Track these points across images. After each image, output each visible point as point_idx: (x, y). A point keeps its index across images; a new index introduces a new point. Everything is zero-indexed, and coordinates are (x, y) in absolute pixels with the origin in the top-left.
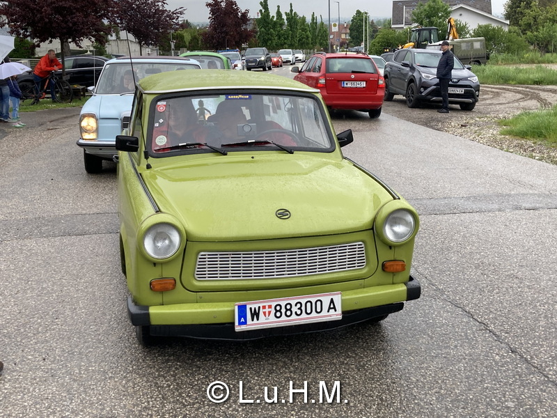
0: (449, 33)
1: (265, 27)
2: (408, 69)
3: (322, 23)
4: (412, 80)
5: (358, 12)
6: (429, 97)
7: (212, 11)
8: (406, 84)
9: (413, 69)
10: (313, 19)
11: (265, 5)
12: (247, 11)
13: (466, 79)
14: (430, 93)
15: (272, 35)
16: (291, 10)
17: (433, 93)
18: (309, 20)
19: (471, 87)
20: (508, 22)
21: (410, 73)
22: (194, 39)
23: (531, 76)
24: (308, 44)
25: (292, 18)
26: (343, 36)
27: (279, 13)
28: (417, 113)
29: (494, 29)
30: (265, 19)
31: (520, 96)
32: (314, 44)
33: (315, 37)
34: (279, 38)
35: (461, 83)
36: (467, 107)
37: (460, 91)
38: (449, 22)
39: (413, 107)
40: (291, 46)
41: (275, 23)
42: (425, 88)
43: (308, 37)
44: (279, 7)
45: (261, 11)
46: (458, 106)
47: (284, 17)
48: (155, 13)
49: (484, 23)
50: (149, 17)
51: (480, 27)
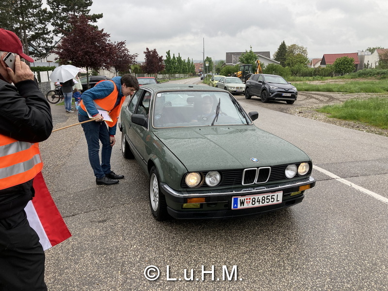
0: (257, 67)
1: (169, 64)
2: (261, 84)
3: (192, 62)
4: (265, 89)
5: (207, 57)
6: (274, 97)
7: (146, 55)
8: (260, 91)
9: (264, 83)
10: (188, 60)
11: (168, 53)
12: (162, 56)
13: (291, 89)
14: (274, 96)
15: (171, 67)
16: (179, 56)
17: (277, 95)
18: (186, 61)
19: (294, 93)
20: (279, 63)
21: (263, 86)
22: (136, 68)
23: (303, 87)
24: (187, 71)
25: (179, 59)
26: (200, 68)
27: (174, 57)
28: (270, 105)
29: (276, 66)
30: (168, 60)
31: (305, 97)
32: (189, 72)
33: (189, 69)
34: (174, 69)
35: (290, 91)
36: (290, 103)
37: (289, 95)
38: (257, 62)
39: (265, 102)
40: (179, 73)
41: (173, 62)
42: (272, 93)
43: (186, 68)
44: (174, 54)
45: (166, 56)
46: (286, 102)
47: (176, 59)
48: (124, 56)
49: (271, 63)
50: (121, 57)
51: (269, 65)
